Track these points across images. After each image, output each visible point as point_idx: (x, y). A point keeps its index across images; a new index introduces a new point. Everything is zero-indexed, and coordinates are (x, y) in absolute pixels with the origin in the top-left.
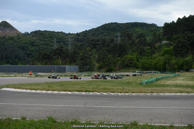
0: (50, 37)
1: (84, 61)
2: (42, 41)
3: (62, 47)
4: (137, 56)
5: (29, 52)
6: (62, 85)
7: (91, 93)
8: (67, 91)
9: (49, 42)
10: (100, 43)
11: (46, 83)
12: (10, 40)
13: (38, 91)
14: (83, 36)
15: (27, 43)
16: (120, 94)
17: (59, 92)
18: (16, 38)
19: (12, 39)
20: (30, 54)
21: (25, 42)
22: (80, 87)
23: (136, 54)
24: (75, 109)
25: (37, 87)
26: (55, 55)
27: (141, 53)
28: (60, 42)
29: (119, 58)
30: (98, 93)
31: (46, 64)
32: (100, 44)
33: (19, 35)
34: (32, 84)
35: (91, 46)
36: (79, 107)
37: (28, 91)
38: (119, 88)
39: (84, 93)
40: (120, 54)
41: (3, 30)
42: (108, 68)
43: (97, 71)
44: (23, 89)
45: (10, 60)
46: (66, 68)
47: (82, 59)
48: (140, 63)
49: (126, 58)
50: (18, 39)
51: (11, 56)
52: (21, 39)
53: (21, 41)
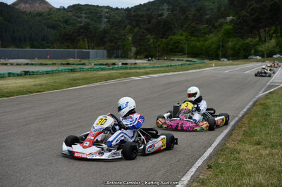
0: (90, 12)
1: (113, 44)
4: (186, 37)
10: (144, 19)
12: (38, 17)
15: (60, 21)
18: (45, 14)
19: (40, 16)
21: (57, 19)
23: (185, 34)
27: (193, 33)
31: (68, 47)
32: (144, 21)
33: (52, 9)
35: (134, 23)
40: (164, 34)
41: (30, 4)
45: (35, 43)
46: (91, 53)
47: (111, 41)
48: (186, 46)
49: (171, 39)
50: (48, 15)
51: (37, 37)
52: (52, 16)
53: (51, 18)
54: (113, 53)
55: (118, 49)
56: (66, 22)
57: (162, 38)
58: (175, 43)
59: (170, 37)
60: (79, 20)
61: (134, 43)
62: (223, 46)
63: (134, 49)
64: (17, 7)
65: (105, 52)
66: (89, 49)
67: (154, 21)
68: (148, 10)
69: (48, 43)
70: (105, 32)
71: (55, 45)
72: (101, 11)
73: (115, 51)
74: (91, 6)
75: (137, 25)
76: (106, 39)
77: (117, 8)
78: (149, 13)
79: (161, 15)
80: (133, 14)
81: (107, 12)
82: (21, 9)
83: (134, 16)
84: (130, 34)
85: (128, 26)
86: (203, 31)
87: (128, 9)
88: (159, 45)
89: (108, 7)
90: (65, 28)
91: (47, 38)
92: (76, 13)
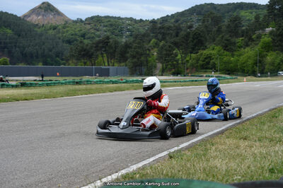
2: (98, 30)
4: (219, 51)
10: (172, 32)
12: (51, 31)
15: (76, 34)
18: (60, 27)
19: (54, 29)
21: (73, 32)
23: (217, 48)
27: (227, 46)
31: (85, 64)
32: (171, 34)
33: (67, 22)
35: (160, 37)
40: (193, 49)
45: (49, 59)
46: (111, 71)
47: (134, 57)
48: (218, 62)
49: (201, 54)
50: (64, 28)
51: (50, 53)
52: (68, 29)
53: (67, 31)
54: (136, 70)
55: (141, 65)
56: (83, 36)
57: (191, 53)
58: (206, 58)
59: (200, 52)
60: (98, 33)
61: (160, 58)
62: (260, 62)
63: (160, 66)
64: (28, 19)
65: (127, 69)
66: (109, 65)
67: (182, 33)
68: (177, 21)
69: (62, 60)
70: (127, 46)
71: (70, 62)
72: (123, 23)
73: (138, 68)
74: (112, 17)
75: (164, 39)
76: (128, 55)
77: (141, 20)
78: (176, 24)
79: (191, 27)
80: (159, 25)
81: (129, 25)
82: (33, 21)
83: (160, 28)
84: (156, 49)
85: (154, 40)
86: (238, 44)
87: (153, 22)
88: (187, 61)
89: (131, 19)
90: (81, 42)
91: (62, 54)
92: (95, 25)
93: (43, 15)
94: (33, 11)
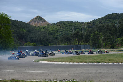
0: (70, 25)
1: (94, 41)
2: (64, 28)
3: (78, 32)
5: (55, 36)
6: (80, 58)
7: (100, 63)
8: (83, 62)
9: (69, 29)
11: (68, 57)
12: (42, 29)
13: (64, 63)
14: (93, 24)
15: (54, 30)
16: (121, 63)
17: (78, 63)
18: (46, 27)
19: (44, 28)
20: (56, 38)
22: (92, 59)
24: (90, 74)
25: (63, 60)
26: (74, 38)
28: (77, 29)
29: (119, 38)
30: (106, 63)
31: (68, 44)
33: (49, 26)
34: (59, 58)
35: (99, 31)
36: (93, 73)
37: (57, 63)
38: (120, 59)
39: (95, 63)
40: (120, 36)
42: (111, 45)
43: (103, 48)
44: (53, 61)
45: (43, 42)
46: (82, 47)
50: (48, 28)
51: (44, 39)
52: (50, 28)
53: (50, 29)
56: (57, 31)
60: (64, 29)
64: (31, 24)
69: (49, 42)
82: (33, 25)
85: (96, 32)
91: (49, 40)
92: (63, 26)
93: (37, 22)
94: (33, 20)
